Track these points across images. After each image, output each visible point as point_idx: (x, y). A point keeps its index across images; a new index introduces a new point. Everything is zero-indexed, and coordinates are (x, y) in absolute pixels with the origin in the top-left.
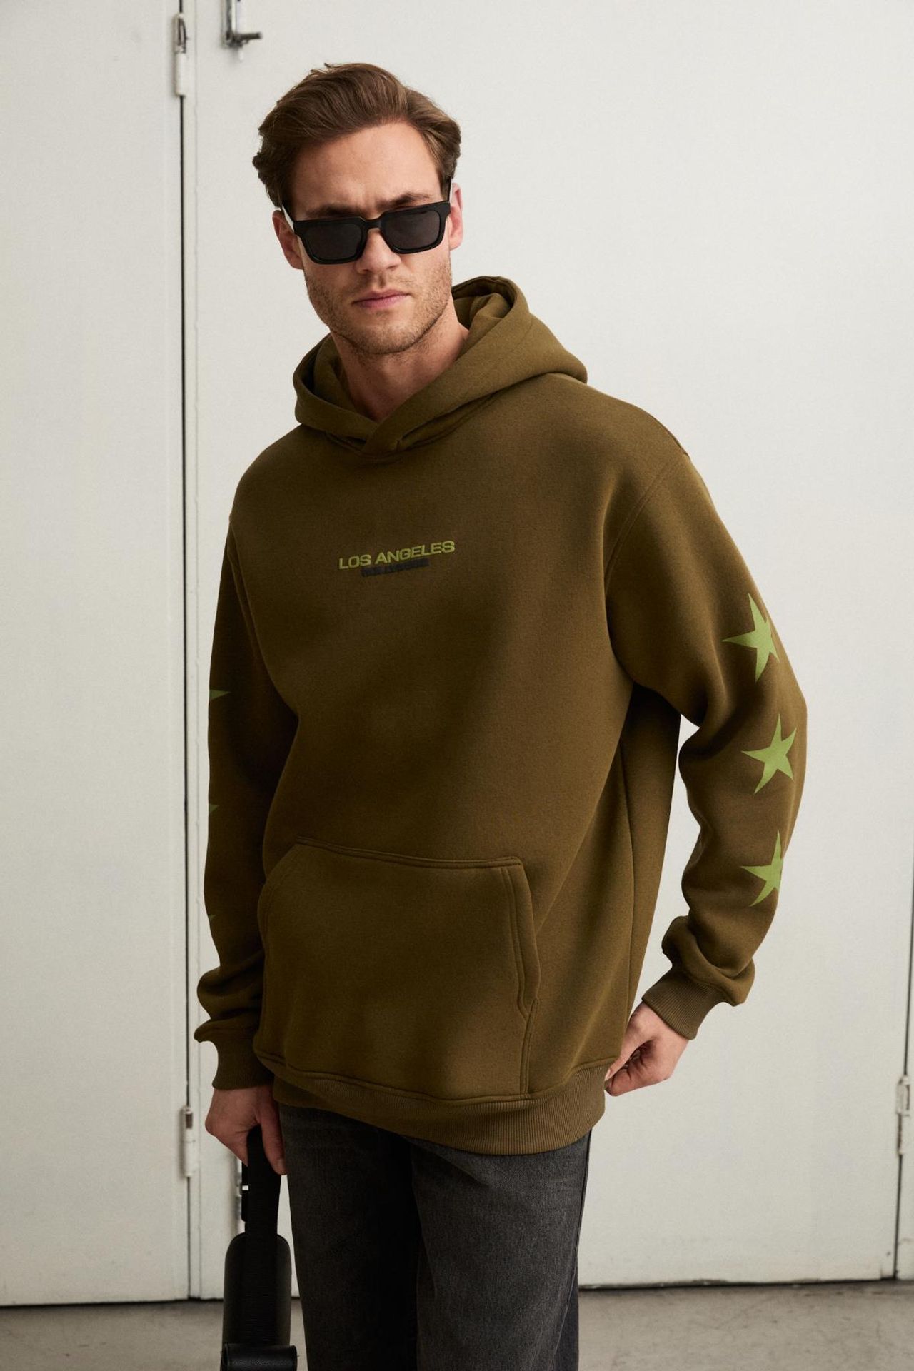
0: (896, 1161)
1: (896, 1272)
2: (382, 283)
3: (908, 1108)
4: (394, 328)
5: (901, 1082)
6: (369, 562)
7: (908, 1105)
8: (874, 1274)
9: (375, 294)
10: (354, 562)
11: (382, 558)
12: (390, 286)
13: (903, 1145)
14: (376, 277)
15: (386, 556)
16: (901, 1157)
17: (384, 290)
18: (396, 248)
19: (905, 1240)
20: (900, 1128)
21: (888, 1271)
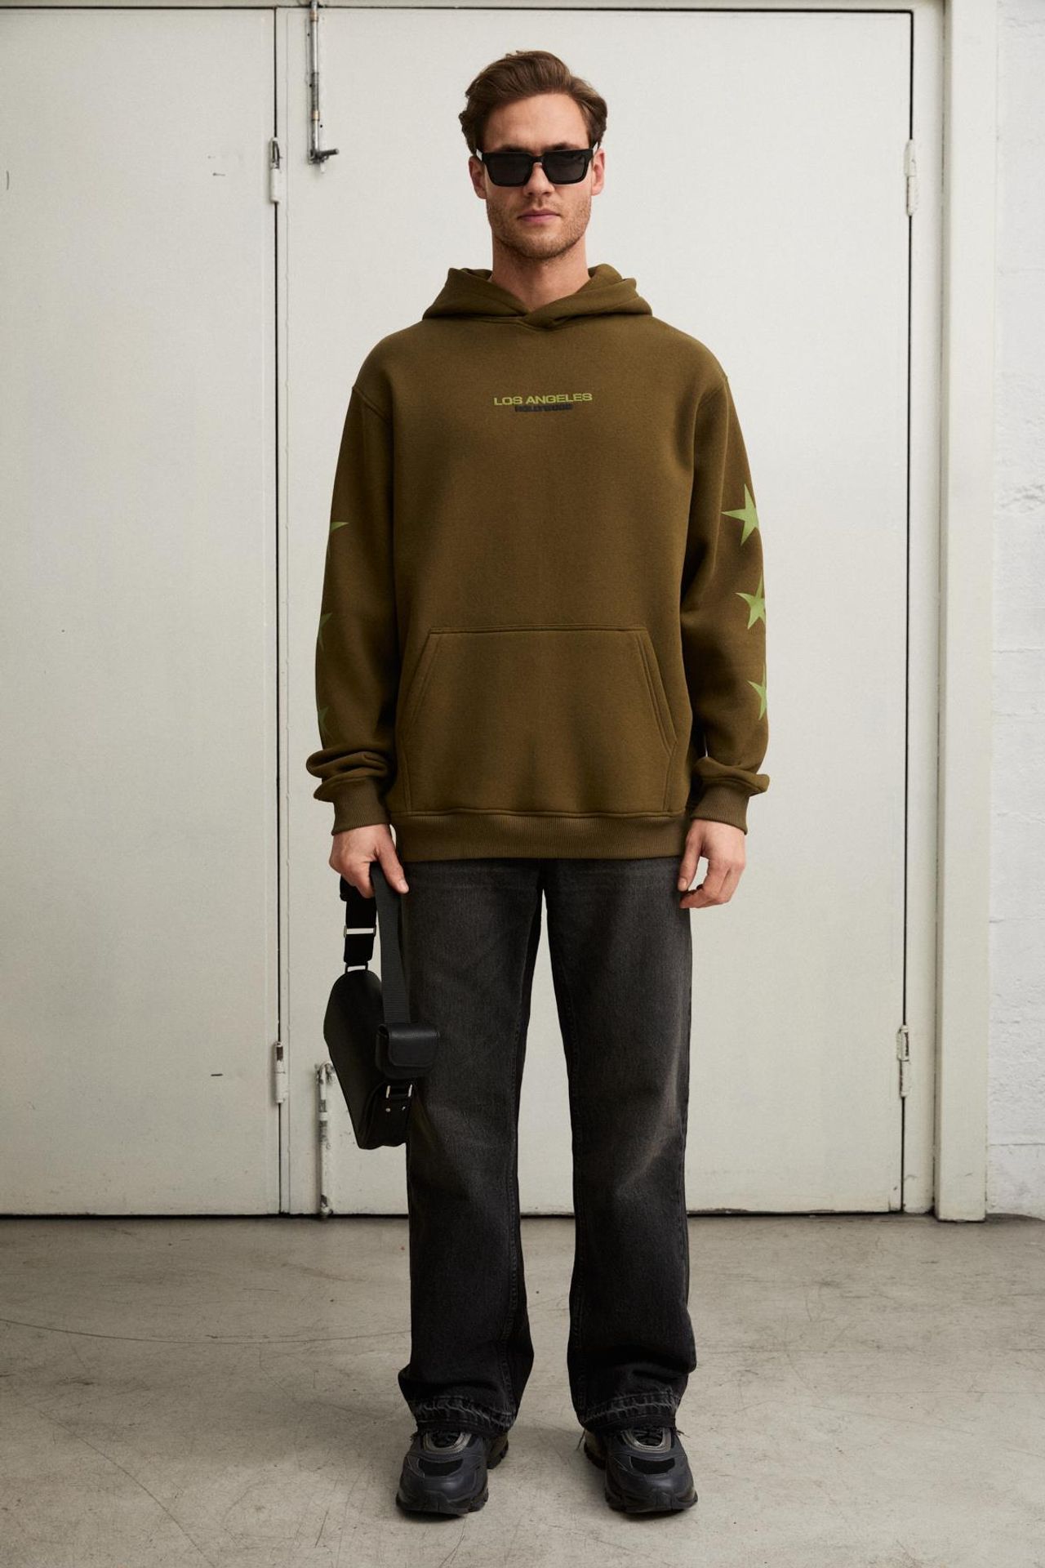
0: (900, 1102)
1: (903, 1205)
2: (540, 204)
3: (907, 1054)
4: (546, 238)
5: (900, 1030)
6: (521, 402)
7: (907, 1051)
8: (883, 1207)
9: (534, 211)
10: (507, 401)
11: (530, 400)
12: (545, 206)
13: (904, 1088)
14: (537, 199)
15: (534, 398)
16: (903, 1099)
17: (542, 208)
18: (551, 179)
19: (909, 1176)
20: (901, 1073)
21: (896, 1205)
